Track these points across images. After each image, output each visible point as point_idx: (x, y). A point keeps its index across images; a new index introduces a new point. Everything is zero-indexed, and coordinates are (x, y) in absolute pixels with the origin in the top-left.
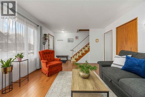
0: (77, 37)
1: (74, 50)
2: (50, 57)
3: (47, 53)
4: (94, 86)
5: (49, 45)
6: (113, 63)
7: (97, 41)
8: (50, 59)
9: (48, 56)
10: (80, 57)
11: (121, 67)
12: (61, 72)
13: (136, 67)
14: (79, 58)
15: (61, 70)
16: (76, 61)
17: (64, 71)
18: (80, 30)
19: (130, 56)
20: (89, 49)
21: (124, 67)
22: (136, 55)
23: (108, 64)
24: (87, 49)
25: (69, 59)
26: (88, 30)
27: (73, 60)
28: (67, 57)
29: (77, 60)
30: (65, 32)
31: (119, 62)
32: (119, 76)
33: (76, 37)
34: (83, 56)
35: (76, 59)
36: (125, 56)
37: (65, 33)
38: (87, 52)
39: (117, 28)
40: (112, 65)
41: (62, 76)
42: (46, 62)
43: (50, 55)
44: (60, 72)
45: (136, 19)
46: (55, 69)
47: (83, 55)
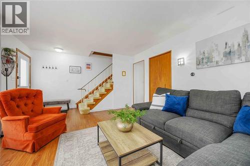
0: (90, 65)
1: (86, 88)
2: (30, 105)
3: (20, 98)
4: (146, 139)
5: (18, 78)
6: (152, 103)
7: (124, 73)
8: (32, 111)
9: (26, 105)
10: (97, 101)
11: (162, 108)
12: (65, 134)
13: (176, 106)
14: (95, 103)
15: (64, 130)
16: (89, 108)
17: (72, 130)
18: (95, 53)
19: (169, 94)
20: (112, 86)
21: (164, 107)
22: (174, 92)
23: (146, 106)
24: (108, 86)
25: (73, 106)
26: (111, 56)
27: (83, 107)
28: (67, 103)
29: (91, 106)
30: (64, 51)
31: (159, 101)
32: (163, 119)
33: (88, 65)
34: (102, 99)
35: (88, 106)
36: (165, 95)
37: (65, 53)
38: (108, 91)
39: (150, 59)
40: (151, 107)
41: (71, 142)
42: (25, 119)
43: (29, 102)
44: (63, 135)
45: (170, 52)
46: (50, 131)
47: (103, 96)
